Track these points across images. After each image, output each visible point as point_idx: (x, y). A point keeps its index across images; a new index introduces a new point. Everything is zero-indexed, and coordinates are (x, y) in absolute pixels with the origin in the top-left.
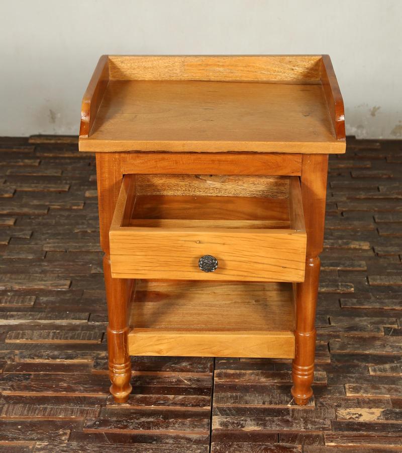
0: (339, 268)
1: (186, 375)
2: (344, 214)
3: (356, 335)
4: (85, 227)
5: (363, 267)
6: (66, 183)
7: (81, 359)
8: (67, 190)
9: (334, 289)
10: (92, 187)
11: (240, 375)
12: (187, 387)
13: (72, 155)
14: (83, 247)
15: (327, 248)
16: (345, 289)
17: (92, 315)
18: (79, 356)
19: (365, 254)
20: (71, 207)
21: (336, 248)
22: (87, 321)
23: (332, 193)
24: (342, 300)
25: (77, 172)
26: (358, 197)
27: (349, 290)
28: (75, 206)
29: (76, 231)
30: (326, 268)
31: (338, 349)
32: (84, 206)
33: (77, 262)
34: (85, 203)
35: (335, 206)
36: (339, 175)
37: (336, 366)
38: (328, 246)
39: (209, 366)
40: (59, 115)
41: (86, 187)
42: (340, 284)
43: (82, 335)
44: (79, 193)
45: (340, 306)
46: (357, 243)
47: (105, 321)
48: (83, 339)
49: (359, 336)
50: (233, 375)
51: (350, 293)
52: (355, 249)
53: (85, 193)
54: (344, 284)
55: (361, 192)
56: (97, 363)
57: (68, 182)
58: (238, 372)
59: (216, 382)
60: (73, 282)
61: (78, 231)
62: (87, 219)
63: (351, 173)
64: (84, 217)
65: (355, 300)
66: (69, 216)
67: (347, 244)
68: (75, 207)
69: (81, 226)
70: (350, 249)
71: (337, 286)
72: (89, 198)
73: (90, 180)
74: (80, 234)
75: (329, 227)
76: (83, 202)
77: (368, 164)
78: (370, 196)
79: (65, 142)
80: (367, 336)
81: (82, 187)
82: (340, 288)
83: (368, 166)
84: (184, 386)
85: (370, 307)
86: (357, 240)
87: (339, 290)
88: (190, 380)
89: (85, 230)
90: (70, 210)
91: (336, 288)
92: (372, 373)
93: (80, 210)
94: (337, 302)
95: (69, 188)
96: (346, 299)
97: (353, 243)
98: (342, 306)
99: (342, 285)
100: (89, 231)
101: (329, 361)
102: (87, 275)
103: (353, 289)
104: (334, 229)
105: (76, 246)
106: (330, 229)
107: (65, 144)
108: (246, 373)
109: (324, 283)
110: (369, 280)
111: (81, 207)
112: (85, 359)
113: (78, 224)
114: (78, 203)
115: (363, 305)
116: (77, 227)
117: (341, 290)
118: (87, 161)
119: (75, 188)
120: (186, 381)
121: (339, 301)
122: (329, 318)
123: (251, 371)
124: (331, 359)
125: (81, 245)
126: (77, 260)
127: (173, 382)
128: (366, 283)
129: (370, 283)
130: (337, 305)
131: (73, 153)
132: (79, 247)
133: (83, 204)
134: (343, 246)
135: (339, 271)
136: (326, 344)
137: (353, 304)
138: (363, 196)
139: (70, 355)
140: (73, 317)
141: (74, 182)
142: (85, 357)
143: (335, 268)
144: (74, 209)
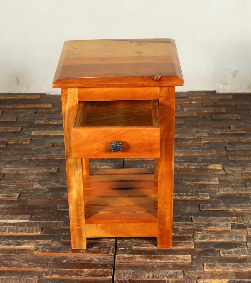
0: (200, 183)
1: (97, 255)
2: (205, 145)
3: (212, 229)
4: (31, 156)
5: (216, 182)
6: (19, 126)
7: (27, 245)
8: (19, 131)
9: (196, 197)
10: (36, 129)
11: (133, 258)
12: (96, 263)
13: (24, 107)
14: (29, 170)
15: (193, 169)
16: (203, 197)
17: (33, 216)
18: (25, 243)
19: (218, 173)
20: (22, 142)
21: (199, 169)
22: (29, 221)
23: (198, 131)
24: (201, 205)
25: (27, 118)
26: (215, 133)
27: (206, 198)
28: (24, 141)
29: (24, 159)
30: (191, 183)
31: (200, 239)
32: (30, 142)
33: (24, 180)
34: (31, 140)
35: (200, 139)
36: (204, 118)
37: (198, 250)
38: (194, 168)
39: (111, 249)
40: (22, 80)
41: (33, 129)
42: (200, 194)
43: (28, 229)
44: (28, 133)
45: (200, 209)
46: (213, 165)
47: (41, 221)
48: (29, 232)
49: (215, 230)
50: (128, 258)
51: (207, 200)
52: (212, 169)
53: (31, 133)
54: (203, 194)
55: (218, 130)
56: (37, 248)
57: (21, 125)
58: (131, 256)
59: (117, 263)
60: (22, 194)
61: (26, 159)
62: (32, 150)
63: (211, 116)
64: (30, 149)
65: (209, 205)
66: (20, 148)
67: (207, 165)
68: (24, 143)
69: (27, 156)
70: (208, 169)
71: (198, 195)
72: (34, 136)
73: (35, 124)
74: (27, 161)
75: (195, 154)
76: (30, 139)
77: (224, 110)
78: (224, 132)
79: (20, 98)
80: (220, 230)
81: (30, 129)
82: (200, 197)
83: (224, 111)
84: (95, 263)
85: (220, 210)
86: (214, 163)
87: (199, 198)
88: (99, 259)
89: (30, 158)
90: (22, 144)
91: (198, 197)
92: (222, 255)
93: (28, 144)
94: (198, 206)
95: (21, 130)
96: (204, 204)
97: (210, 165)
98: (201, 209)
99: (201, 195)
100: (33, 159)
101: (193, 247)
102: (31, 189)
103: (209, 197)
104: (198, 156)
105: (24, 169)
106: (195, 156)
107: (20, 99)
108: (137, 256)
109: (189, 194)
110: (220, 190)
111: (29, 143)
112: (29, 245)
113: (26, 154)
114: (27, 139)
115: (215, 208)
116: (25, 156)
117: (200, 198)
118: (34, 110)
119: (25, 129)
120: (96, 260)
121: (199, 205)
122: (192, 218)
123: (141, 255)
124: (195, 246)
125: (27, 168)
126: (24, 179)
127: (87, 260)
128: (218, 193)
129: (221, 193)
130: (197, 209)
131: (25, 105)
132: (26, 170)
133: (30, 141)
134: (204, 167)
135: (200, 184)
136: (192, 235)
137: (209, 207)
138: (219, 133)
139: (20, 242)
140: (20, 218)
141: (24, 125)
142: (29, 244)
143: (198, 183)
144: (24, 144)
